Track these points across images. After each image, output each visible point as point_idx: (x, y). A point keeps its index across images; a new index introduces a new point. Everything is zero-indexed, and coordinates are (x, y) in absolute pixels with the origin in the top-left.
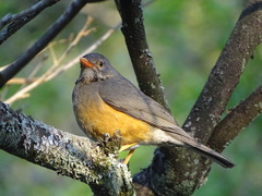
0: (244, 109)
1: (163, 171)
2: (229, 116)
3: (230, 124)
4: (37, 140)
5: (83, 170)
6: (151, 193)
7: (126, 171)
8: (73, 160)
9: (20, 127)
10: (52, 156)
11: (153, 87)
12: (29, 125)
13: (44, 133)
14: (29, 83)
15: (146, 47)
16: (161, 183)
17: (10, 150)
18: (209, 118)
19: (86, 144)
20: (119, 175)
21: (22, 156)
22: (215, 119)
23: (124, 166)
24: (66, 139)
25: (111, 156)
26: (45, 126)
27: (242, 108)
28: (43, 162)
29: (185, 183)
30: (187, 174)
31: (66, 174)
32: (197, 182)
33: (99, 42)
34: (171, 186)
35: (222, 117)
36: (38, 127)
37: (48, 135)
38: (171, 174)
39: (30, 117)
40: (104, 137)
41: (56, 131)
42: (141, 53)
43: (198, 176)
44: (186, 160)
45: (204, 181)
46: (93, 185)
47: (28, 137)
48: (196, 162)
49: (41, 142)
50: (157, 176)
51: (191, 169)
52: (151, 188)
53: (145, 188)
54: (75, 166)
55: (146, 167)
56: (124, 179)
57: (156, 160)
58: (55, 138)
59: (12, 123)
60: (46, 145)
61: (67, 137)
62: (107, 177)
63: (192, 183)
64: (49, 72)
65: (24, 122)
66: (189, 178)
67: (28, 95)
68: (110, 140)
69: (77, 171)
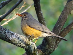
0: (68, 28)
1: (45, 45)
2: (64, 30)
3: (64, 32)
4: (10, 36)
5: (23, 45)
6: (42, 51)
7: (35, 45)
8: (20, 42)
9: (6, 33)
10: (14, 41)
11: (43, 22)
12: (8, 32)
13: (12, 34)
14: (8, 20)
15: (41, 11)
16: (44, 49)
17: (3, 39)
18: (58, 31)
19: (24, 38)
20: (33, 46)
21: (6, 41)
22: (60, 31)
23: (35, 44)
24: (18, 36)
25: (31, 41)
26: (13, 33)
27: (67, 28)
28: (12, 43)
29: (51, 49)
30: (52, 46)
31: (18, 46)
32: (54, 48)
33: (27, 9)
34: (47, 50)
35: (62, 31)
36: (11, 33)
37: (13, 35)
38: (47, 46)
39: (8, 30)
40: (29, 36)
41: (15, 34)
42: (39, 12)
43: (55, 47)
44: (52, 42)
45: (57, 48)
46: (26, 49)
47: (8, 35)
48: (54, 43)
49: (11, 37)
50: (43, 47)
51: (53, 45)
52: (42, 50)
53: (40, 50)
54: (21, 44)
55: (40, 44)
56: (34, 48)
57: (43, 42)
58: (15, 36)
59: (3, 31)
60: (13, 38)
61: (19, 36)
62: (30, 47)
63: (53, 49)
64: (13, 17)
65: (7, 31)
66: (52, 47)
67: (7, 24)
68: (31, 37)
69: (21, 45)
